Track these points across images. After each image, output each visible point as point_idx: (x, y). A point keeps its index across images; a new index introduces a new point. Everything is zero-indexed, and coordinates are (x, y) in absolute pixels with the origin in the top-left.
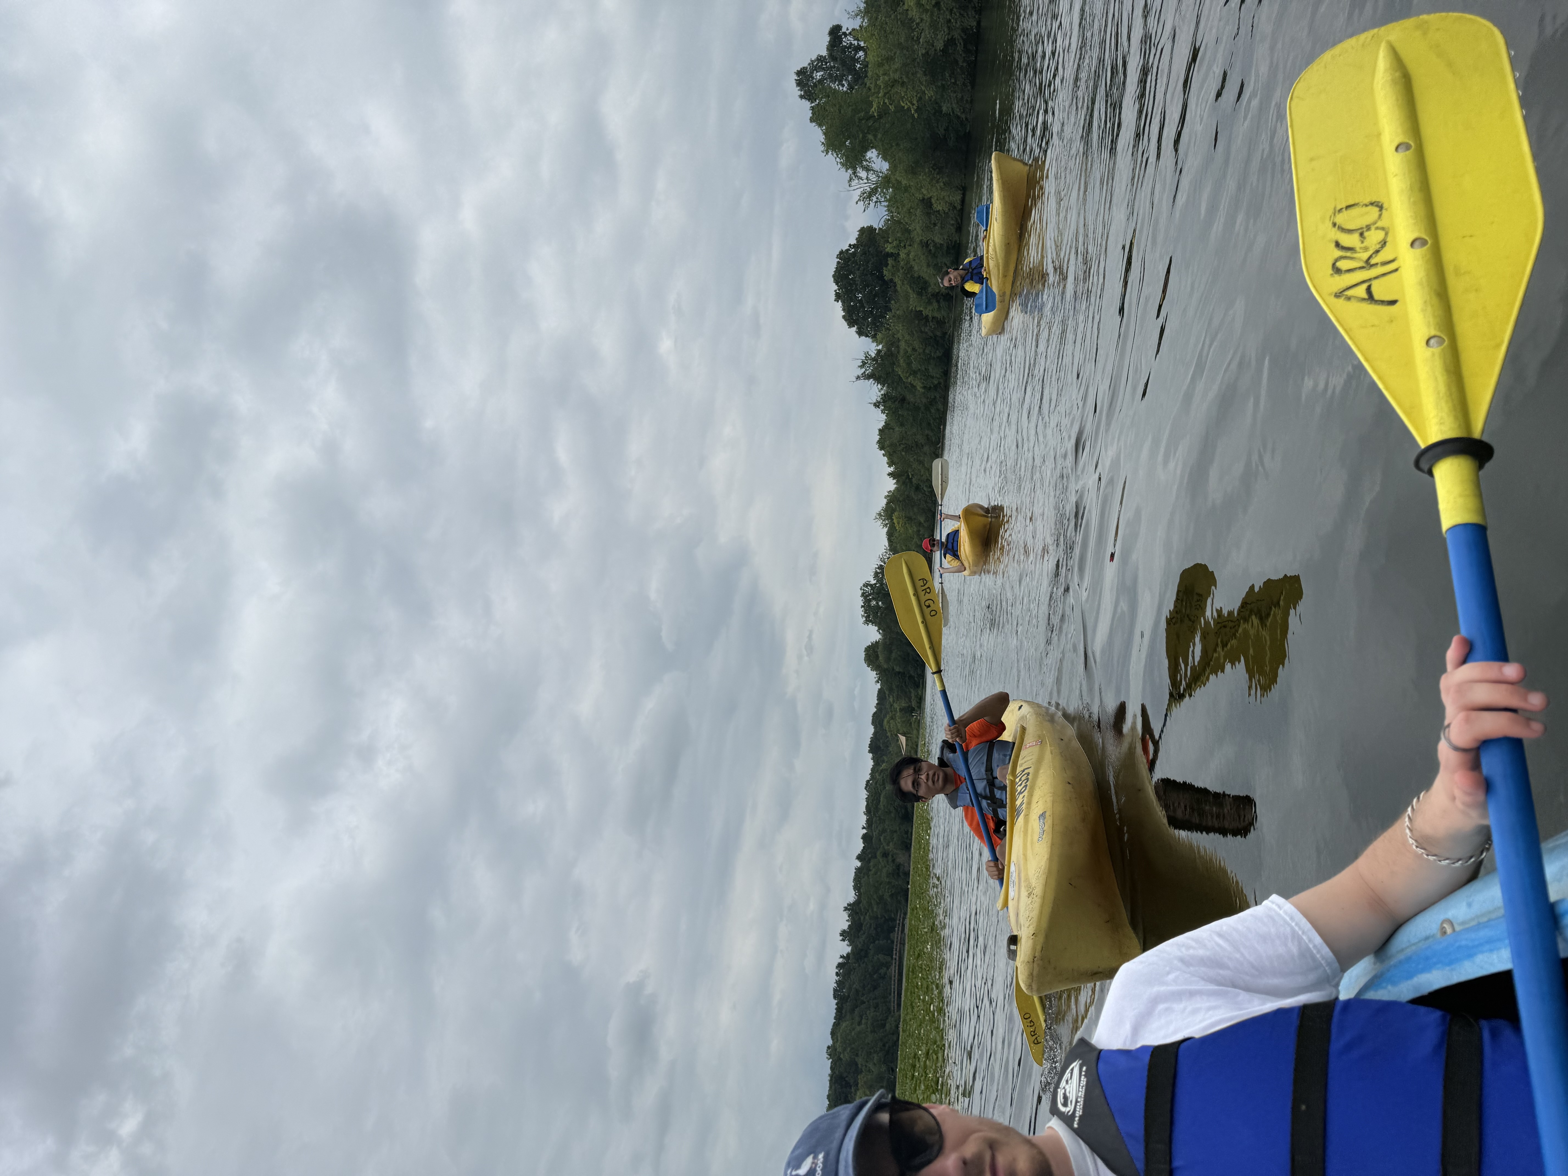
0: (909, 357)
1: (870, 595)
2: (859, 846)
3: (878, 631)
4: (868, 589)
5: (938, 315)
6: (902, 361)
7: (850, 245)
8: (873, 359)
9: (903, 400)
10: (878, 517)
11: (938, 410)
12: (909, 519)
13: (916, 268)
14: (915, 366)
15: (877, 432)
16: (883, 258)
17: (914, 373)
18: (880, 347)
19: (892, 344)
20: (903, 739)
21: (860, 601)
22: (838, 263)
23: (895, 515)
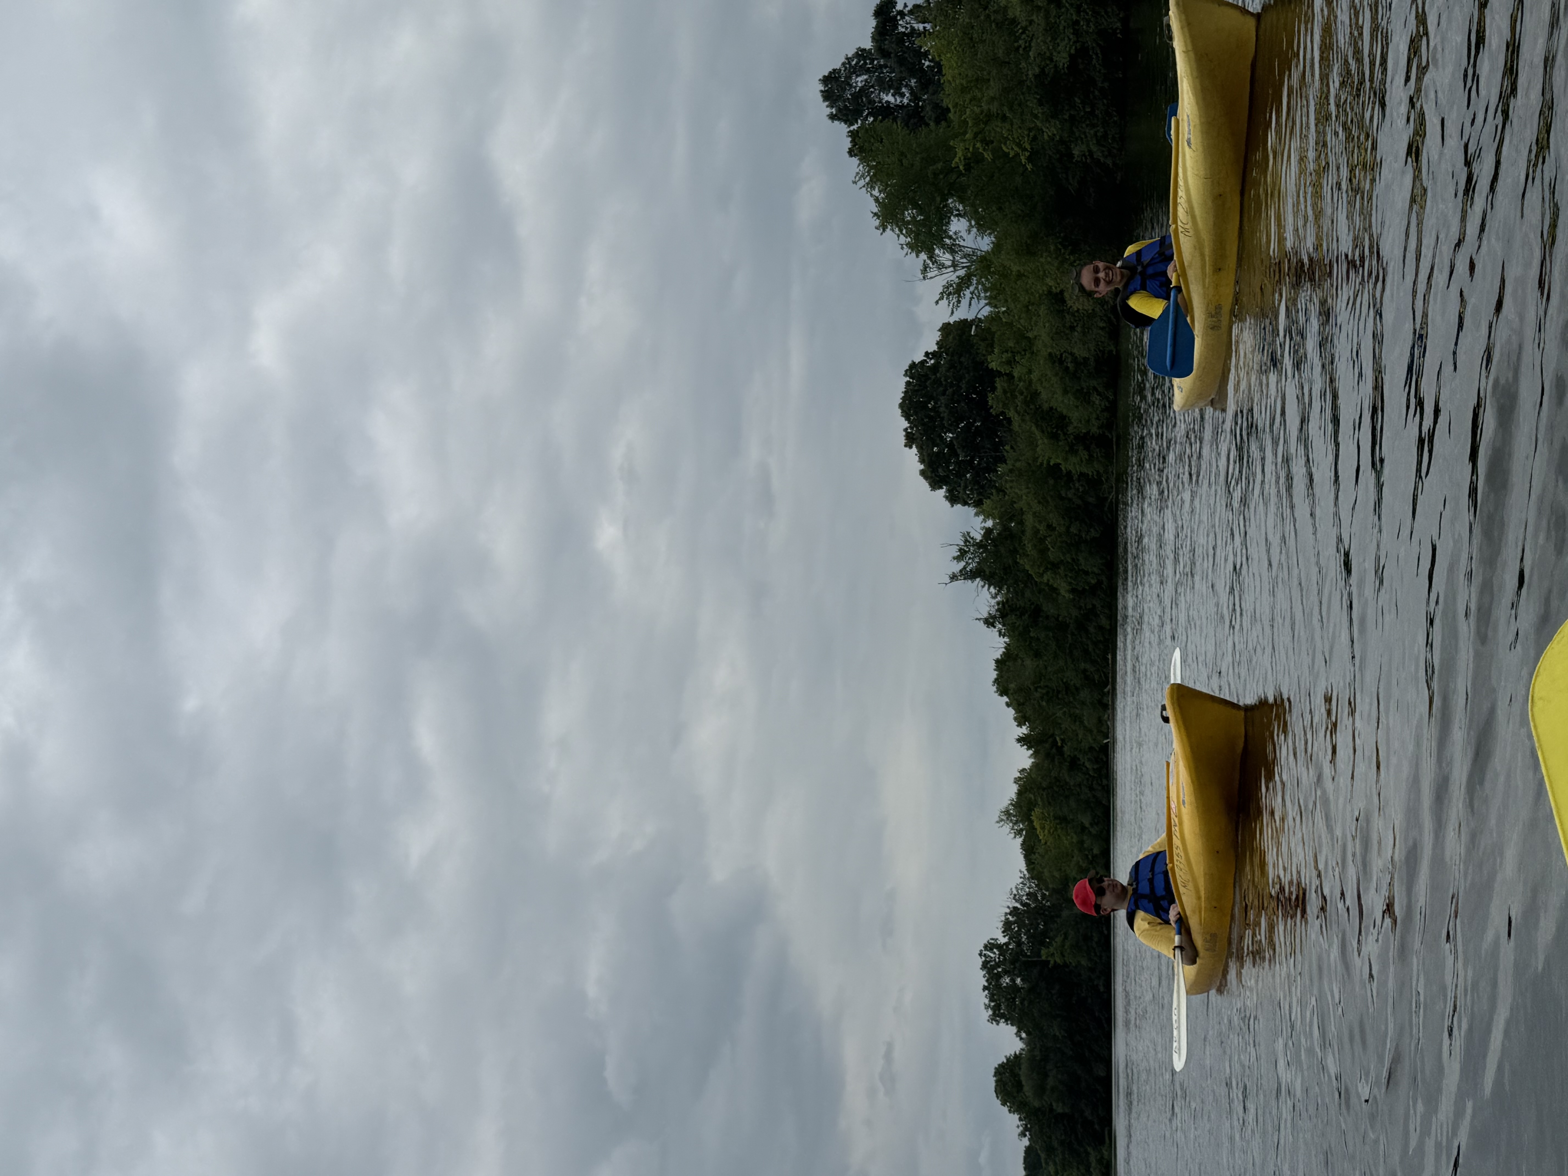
0: (1042, 540)
1: (998, 965)
3: (1018, 1034)
4: (994, 955)
5: (1088, 471)
6: (1029, 547)
7: (927, 354)
8: (979, 545)
9: (1037, 612)
10: (1004, 818)
11: (1101, 628)
12: (1062, 820)
13: (1044, 395)
14: (1053, 555)
15: (993, 665)
16: (988, 377)
17: (1054, 567)
18: (990, 523)
19: (1011, 519)
21: (980, 978)
22: (908, 383)
23: (1037, 811)
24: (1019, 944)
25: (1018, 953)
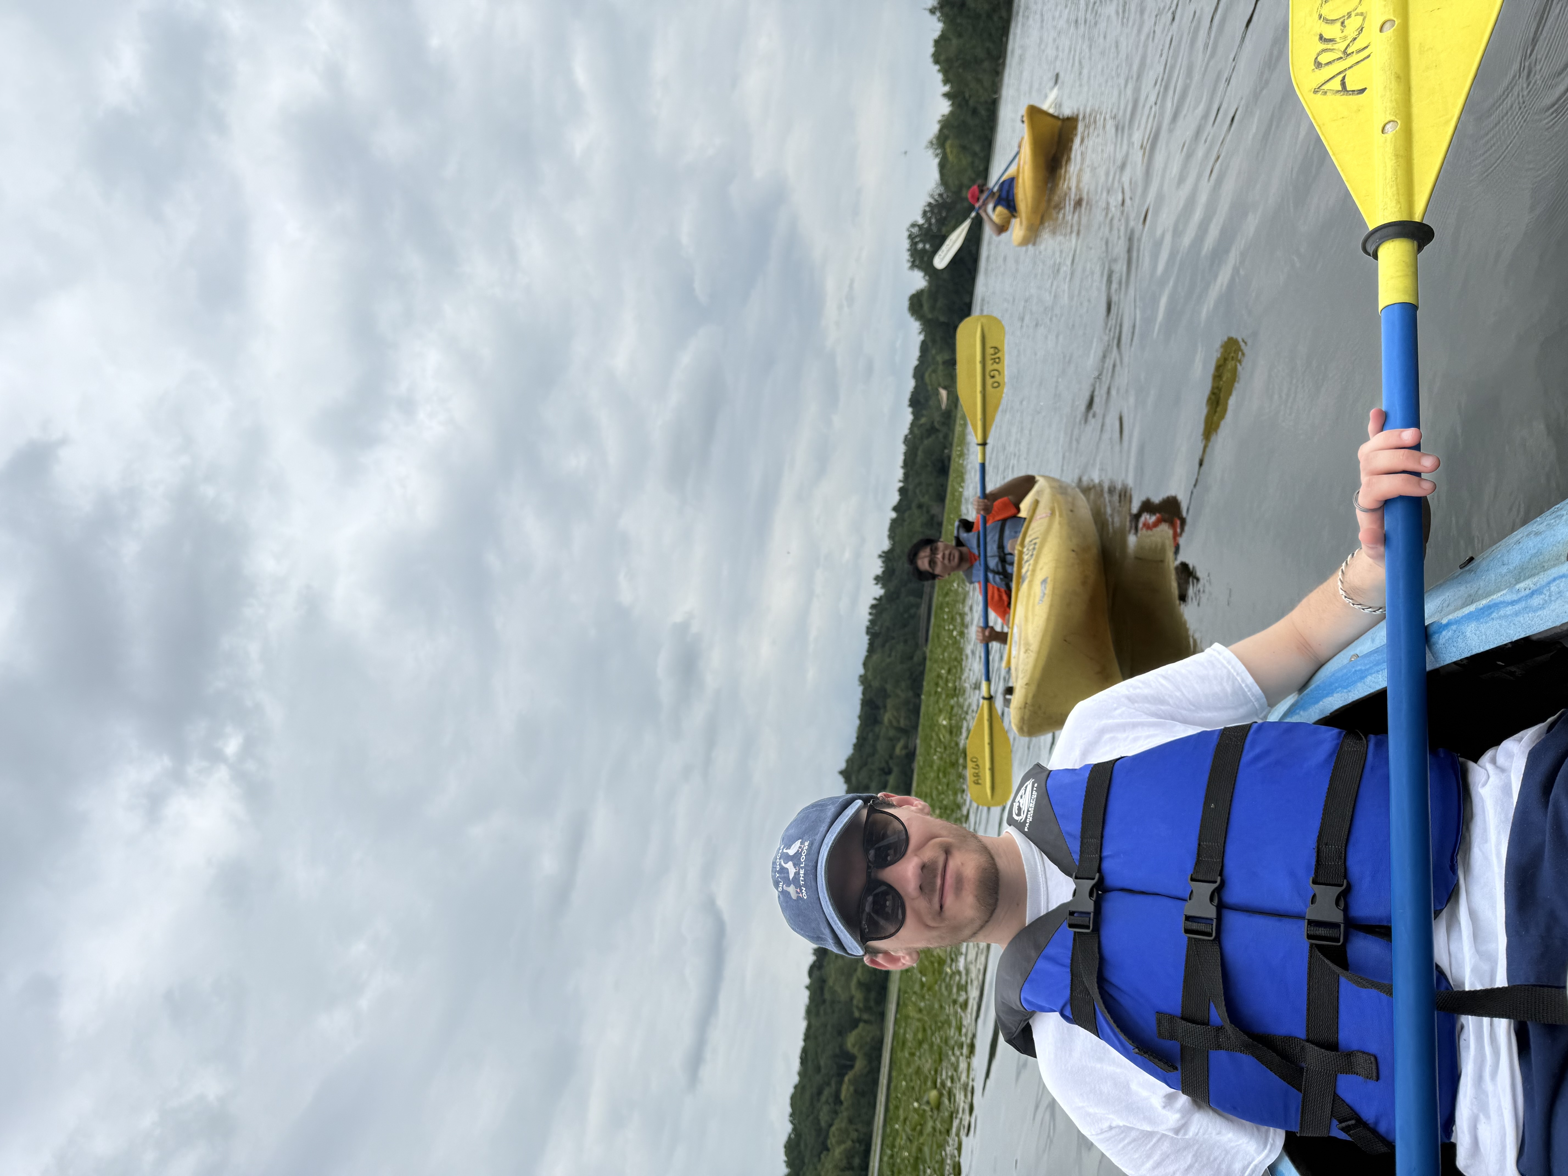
1: (916, 237)
2: (895, 498)
3: (924, 277)
4: (915, 230)
10: (929, 145)
11: (1001, 18)
12: (964, 148)
20: (944, 393)
21: (906, 244)
23: (948, 144)
24: (930, 224)
25: (929, 229)
